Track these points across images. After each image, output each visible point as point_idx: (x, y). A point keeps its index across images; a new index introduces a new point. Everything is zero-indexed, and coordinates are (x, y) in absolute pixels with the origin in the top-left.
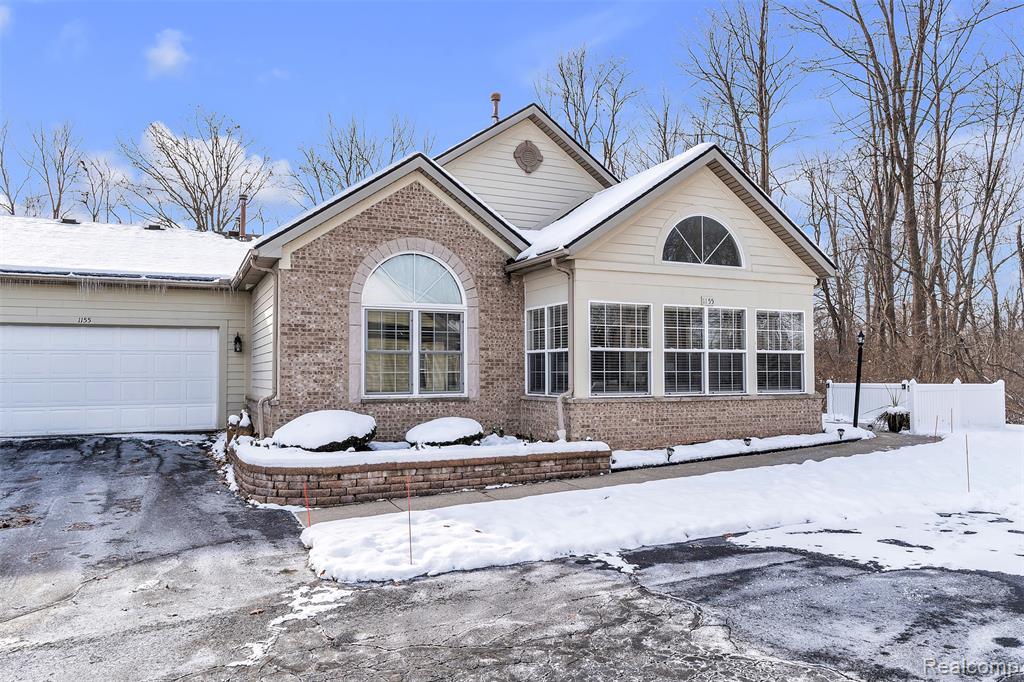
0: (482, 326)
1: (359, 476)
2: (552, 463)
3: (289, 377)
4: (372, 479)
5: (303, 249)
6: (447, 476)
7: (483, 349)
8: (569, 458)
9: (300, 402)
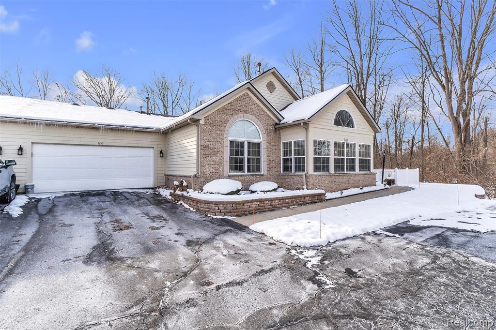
0: (267, 148)
1: (250, 204)
2: (309, 198)
3: (204, 166)
4: (254, 205)
5: (208, 116)
6: (277, 203)
7: (268, 156)
8: (313, 196)
9: (208, 176)
